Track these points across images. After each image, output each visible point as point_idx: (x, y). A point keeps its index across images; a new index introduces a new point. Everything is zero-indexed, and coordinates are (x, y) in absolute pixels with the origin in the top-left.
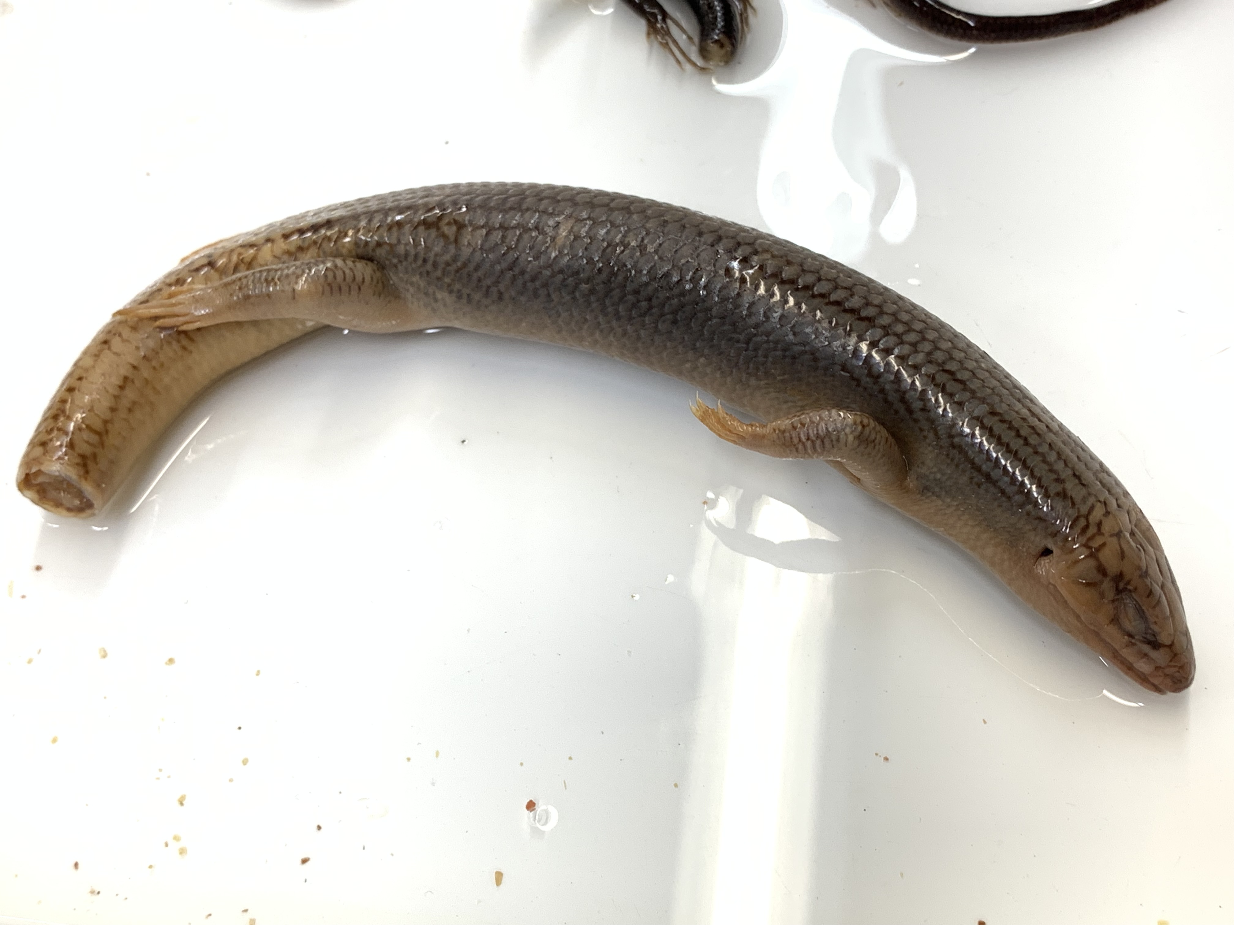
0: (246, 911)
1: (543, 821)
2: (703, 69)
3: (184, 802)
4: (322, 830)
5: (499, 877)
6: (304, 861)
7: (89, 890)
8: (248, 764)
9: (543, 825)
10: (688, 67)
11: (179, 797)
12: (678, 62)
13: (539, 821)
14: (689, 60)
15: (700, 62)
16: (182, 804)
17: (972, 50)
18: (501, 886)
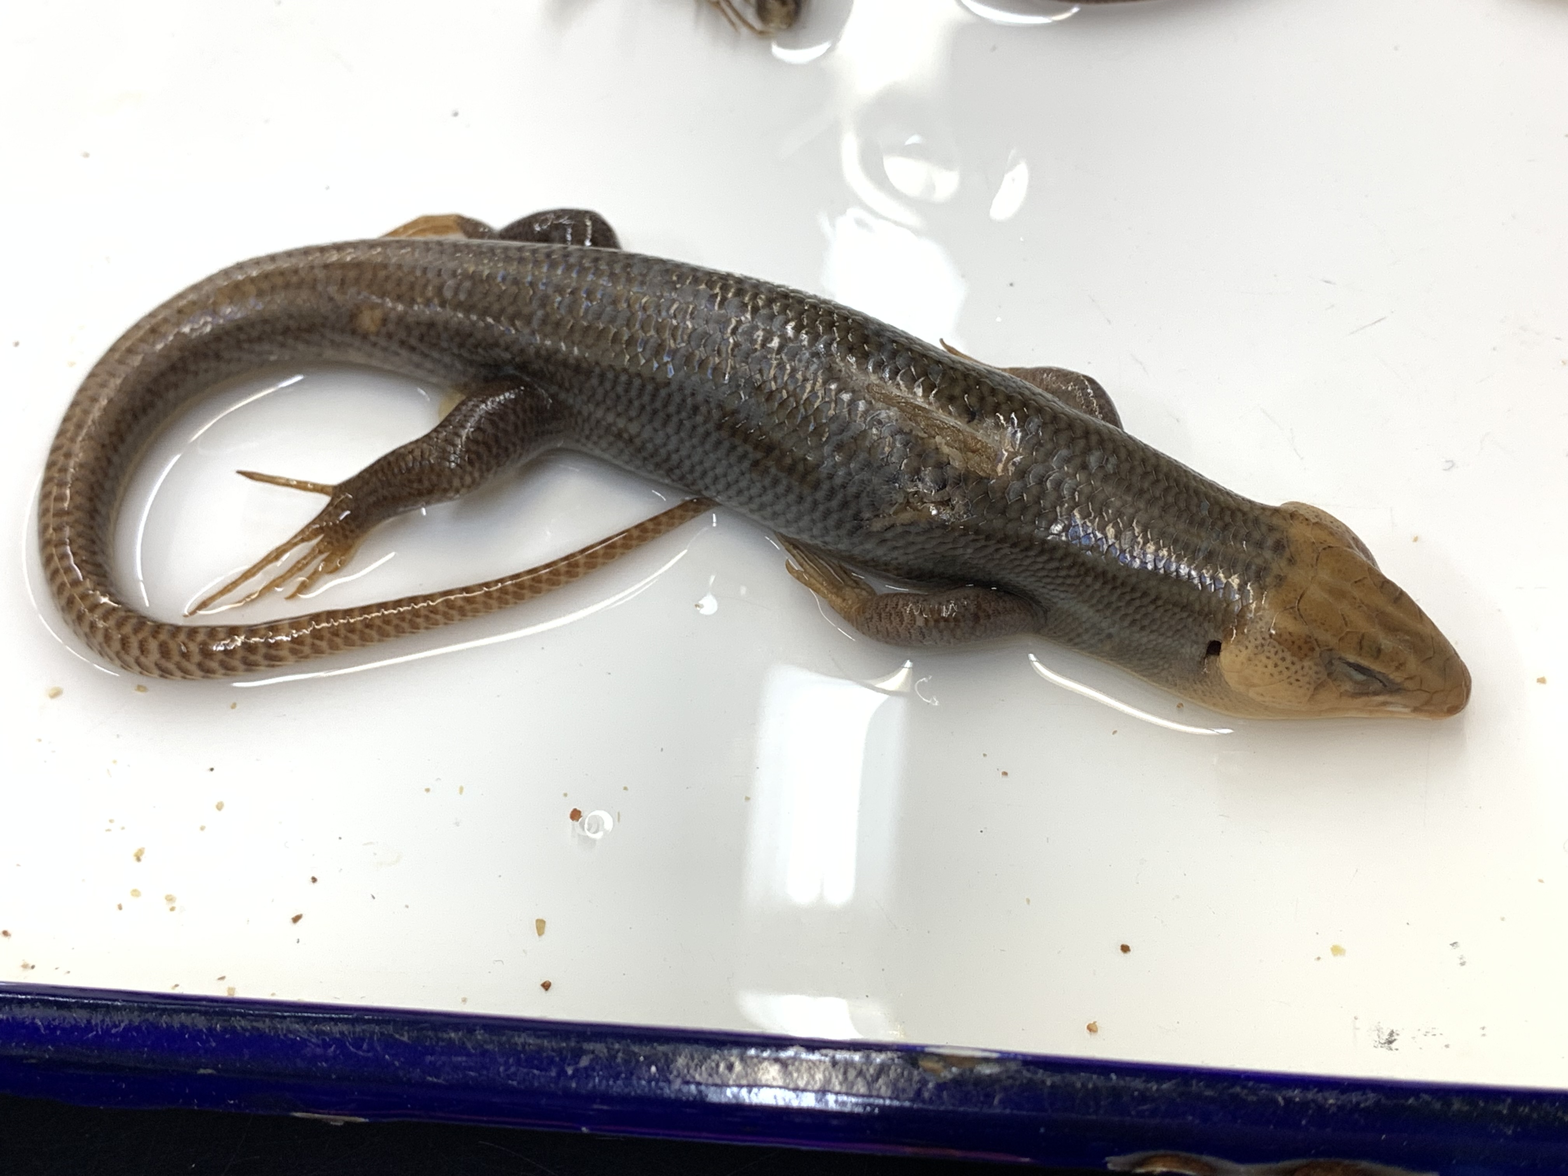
0: (222, 978)
1: (593, 830)
2: (761, 33)
3: (142, 858)
4: (316, 884)
5: (541, 926)
6: (296, 919)
7: (22, 964)
8: (223, 810)
9: (594, 833)
10: (744, 30)
11: (135, 851)
12: (732, 24)
13: (589, 830)
14: (745, 22)
15: (758, 25)
16: (139, 859)
17: (1075, 10)
18: (543, 936)
